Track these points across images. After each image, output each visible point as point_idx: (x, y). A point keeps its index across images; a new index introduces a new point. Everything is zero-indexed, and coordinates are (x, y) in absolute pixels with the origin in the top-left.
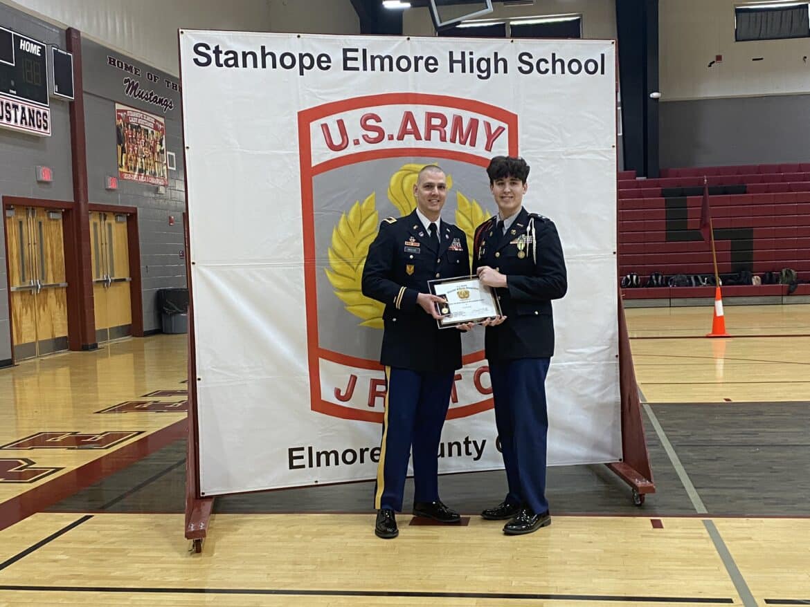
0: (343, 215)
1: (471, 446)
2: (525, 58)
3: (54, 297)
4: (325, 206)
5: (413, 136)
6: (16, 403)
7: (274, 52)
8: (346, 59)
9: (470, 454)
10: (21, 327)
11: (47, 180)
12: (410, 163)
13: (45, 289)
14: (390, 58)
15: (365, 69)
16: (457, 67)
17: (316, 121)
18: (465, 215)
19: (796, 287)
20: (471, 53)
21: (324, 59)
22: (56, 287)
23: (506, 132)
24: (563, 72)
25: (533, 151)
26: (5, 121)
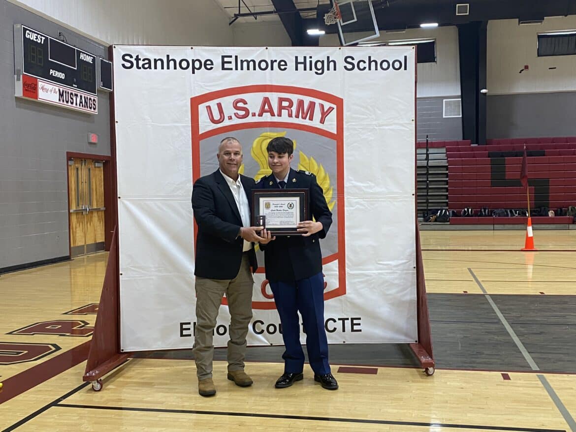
2: (349, 60)
3: (97, 216)
4: (209, 160)
5: (269, 113)
6: (71, 284)
7: (175, 59)
8: (223, 63)
10: (76, 235)
11: (96, 142)
12: (267, 132)
13: (91, 211)
14: (254, 61)
15: (237, 69)
16: (301, 66)
17: (203, 104)
18: (305, 168)
20: (311, 57)
22: (98, 210)
23: (335, 111)
24: (376, 69)
25: (354, 123)
26: (69, 104)
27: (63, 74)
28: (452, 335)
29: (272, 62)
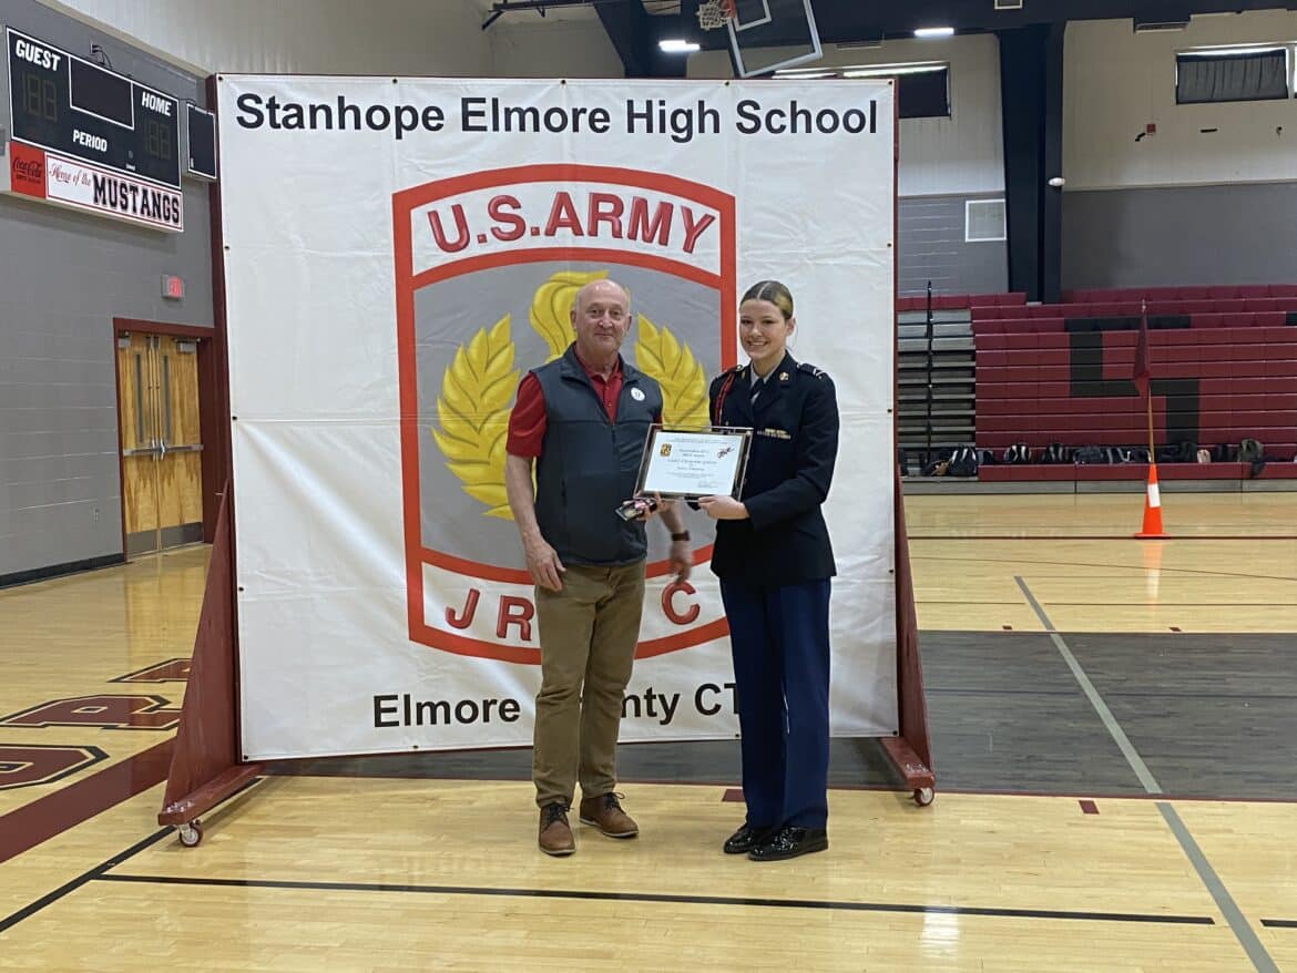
0: (461, 349)
1: (657, 705)
2: (748, 109)
3: (184, 465)
4: (435, 333)
5: (570, 229)
6: (128, 617)
7: (357, 105)
8: (466, 114)
9: (655, 715)
10: (137, 508)
11: (177, 295)
12: (565, 270)
13: (172, 454)
14: (535, 112)
15: (496, 128)
16: (640, 123)
17: (422, 207)
18: (651, 351)
19: (1261, 468)
20: (662, 103)
21: (433, 114)
22: (186, 450)
23: (716, 225)
24: (809, 130)
25: (759, 252)
26: (119, 209)
27: (104, 141)
28: (974, 720)
29: (576, 113)
